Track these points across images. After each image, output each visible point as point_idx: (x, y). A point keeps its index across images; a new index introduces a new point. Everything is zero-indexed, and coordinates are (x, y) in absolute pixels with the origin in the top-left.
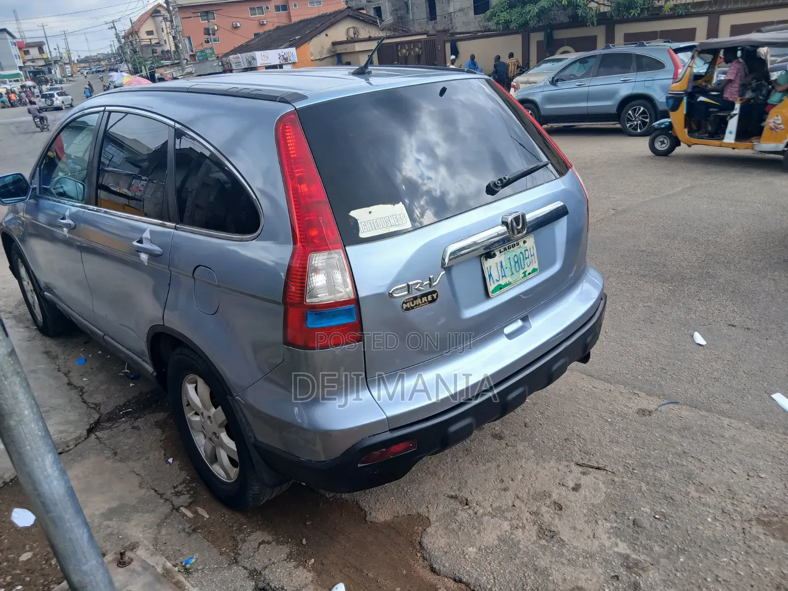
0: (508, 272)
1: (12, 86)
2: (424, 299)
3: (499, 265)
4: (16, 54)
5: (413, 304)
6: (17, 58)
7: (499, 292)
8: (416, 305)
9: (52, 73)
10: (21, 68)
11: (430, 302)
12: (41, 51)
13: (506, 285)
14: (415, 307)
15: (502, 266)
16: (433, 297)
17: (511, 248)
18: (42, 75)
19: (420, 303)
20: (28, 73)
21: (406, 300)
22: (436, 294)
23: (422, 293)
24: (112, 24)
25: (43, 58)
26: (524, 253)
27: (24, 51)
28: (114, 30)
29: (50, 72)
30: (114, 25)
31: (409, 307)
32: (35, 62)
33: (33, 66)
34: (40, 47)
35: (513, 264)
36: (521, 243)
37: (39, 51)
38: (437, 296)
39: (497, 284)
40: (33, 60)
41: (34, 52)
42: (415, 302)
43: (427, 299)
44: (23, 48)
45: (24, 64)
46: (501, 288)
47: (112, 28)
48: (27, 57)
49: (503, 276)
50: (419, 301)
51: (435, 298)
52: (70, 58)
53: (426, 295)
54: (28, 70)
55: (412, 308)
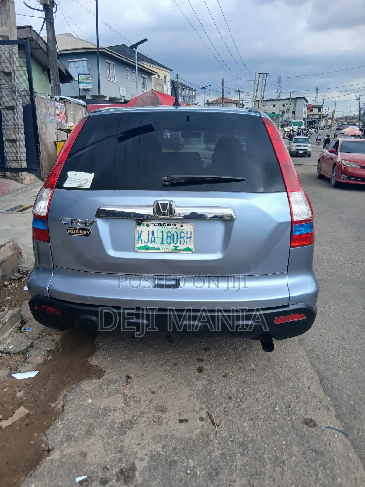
0: (158, 241)
1: (293, 128)
2: (81, 232)
3: (151, 234)
4: (305, 111)
5: (74, 231)
6: (304, 113)
7: (145, 250)
8: (75, 233)
9: (319, 123)
10: (304, 119)
11: (85, 235)
12: (319, 110)
13: (154, 248)
14: (75, 234)
15: (153, 234)
16: (87, 233)
17: (166, 225)
18: (313, 124)
19: (78, 233)
20: (307, 121)
21: (70, 228)
22: (89, 232)
23: (80, 227)
24: (358, 97)
25: (319, 114)
26: (179, 233)
27: (310, 110)
28: (359, 100)
29: (318, 122)
30: (360, 97)
31: (71, 232)
32: (313, 116)
33: (312, 119)
34: (320, 108)
35: (165, 236)
36: (178, 226)
37: (318, 110)
38: (90, 233)
39: (144, 244)
40: (313, 115)
41: (315, 111)
42: (75, 231)
43: (83, 232)
44: (311, 108)
45: (307, 117)
46: (147, 249)
47: (358, 99)
48: (311, 113)
49: (152, 242)
50: (77, 231)
51: (88, 233)
52: (333, 115)
53: (83, 230)
54: (308, 120)
55: (73, 234)
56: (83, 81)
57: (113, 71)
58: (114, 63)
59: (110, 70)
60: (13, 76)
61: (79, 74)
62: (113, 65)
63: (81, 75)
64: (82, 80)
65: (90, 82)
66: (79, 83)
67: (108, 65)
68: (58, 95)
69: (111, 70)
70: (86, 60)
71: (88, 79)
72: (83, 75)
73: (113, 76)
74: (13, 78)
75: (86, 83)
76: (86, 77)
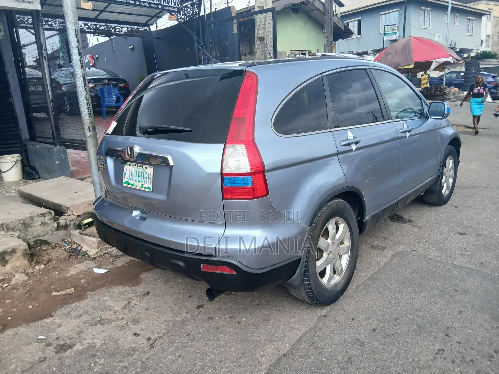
0: (134, 178)
3: (131, 171)
13: (132, 184)
17: (138, 166)
26: (144, 173)
35: (137, 175)
36: (144, 167)
46: (128, 184)
49: (131, 179)
56: (389, 32)
57: (428, 18)
58: (430, 9)
59: (424, 17)
60: (265, 41)
61: (385, 26)
62: (429, 11)
63: (387, 27)
64: (387, 32)
65: (396, 33)
66: (384, 34)
67: (423, 12)
68: (330, 51)
69: (426, 18)
70: (397, 11)
71: (393, 30)
72: (389, 27)
73: (428, 23)
74: (265, 42)
75: (391, 34)
76: (392, 28)
